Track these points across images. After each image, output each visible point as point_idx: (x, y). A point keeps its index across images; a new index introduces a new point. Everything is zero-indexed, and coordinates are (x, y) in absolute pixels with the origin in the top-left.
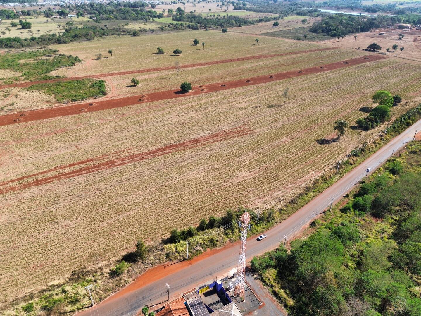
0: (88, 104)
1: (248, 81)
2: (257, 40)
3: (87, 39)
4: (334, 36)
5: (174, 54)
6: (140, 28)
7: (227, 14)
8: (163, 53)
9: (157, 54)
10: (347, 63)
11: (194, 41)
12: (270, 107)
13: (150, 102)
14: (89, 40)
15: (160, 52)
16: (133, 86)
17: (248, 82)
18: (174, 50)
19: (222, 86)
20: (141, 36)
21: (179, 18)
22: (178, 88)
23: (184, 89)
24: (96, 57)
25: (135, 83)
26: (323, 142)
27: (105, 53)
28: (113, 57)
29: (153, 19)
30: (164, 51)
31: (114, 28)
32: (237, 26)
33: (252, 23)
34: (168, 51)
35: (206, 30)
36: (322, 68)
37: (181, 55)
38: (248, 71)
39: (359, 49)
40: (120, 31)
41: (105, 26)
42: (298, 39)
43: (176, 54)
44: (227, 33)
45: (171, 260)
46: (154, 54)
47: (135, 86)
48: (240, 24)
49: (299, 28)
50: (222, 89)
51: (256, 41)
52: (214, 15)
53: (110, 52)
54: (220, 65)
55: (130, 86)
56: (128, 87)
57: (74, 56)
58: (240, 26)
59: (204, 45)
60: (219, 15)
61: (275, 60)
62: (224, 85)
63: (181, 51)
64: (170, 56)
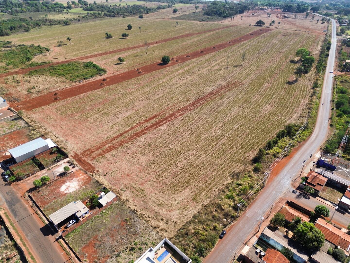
1: (202, 52)
3: (25, 31)
4: (225, 17)
5: (122, 37)
7: (126, 4)
8: (111, 37)
9: (107, 38)
10: (253, 35)
11: (128, 27)
12: (236, 67)
13: (147, 73)
14: (27, 31)
15: (109, 36)
17: (202, 53)
18: (122, 33)
19: (187, 57)
20: (72, 25)
21: (90, 8)
23: (165, 61)
26: (289, 83)
27: (64, 40)
28: (71, 43)
30: (112, 35)
31: (40, 20)
32: (145, 13)
33: (155, 10)
34: (116, 36)
35: (124, 17)
36: (240, 39)
37: (128, 38)
38: (191, 45)
39: (250, 25)
41: (30, 18)
42: (203, 21)
43: (124, 38)
44: (143, 19)
46: (105, 39)
47: (122, 63)
48: (147, 11)
49: (194, 12)
50: (187, 60)
51: (176, 23)
52: (116, 5)
53: (69, 39)
54: (167, 43)
56: (116, 64)
58: (148, 13)
59: (141, 28)
60: (120, 5)
61: (203, 36)
62: (189, 56)
63: (128, 35)
64: (119, 39)
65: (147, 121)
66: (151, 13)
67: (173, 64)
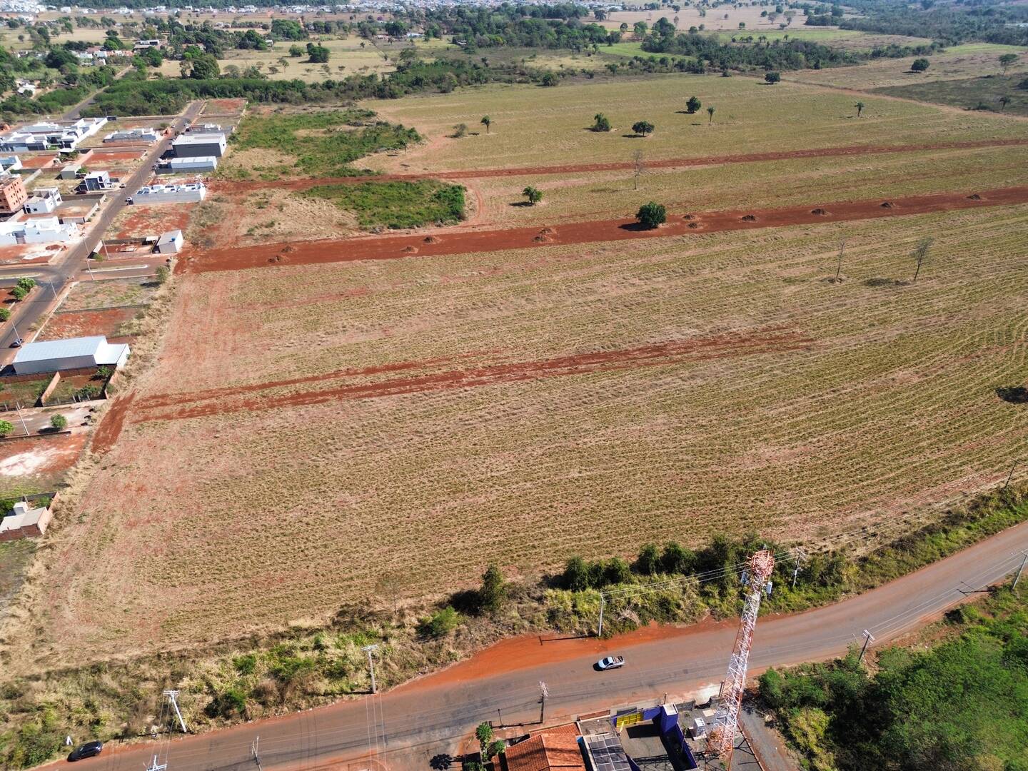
0: (423, 236)
1: (817, 211)
2: (860, 106)
3: (439, 90)
5: (633, 133)
6: (561, 66)
7: (786, 37)
8: (607, 129)
9: (594, 130)
11: (688, 103)
12: (872, 283)
13: (559, 244)
14: (444, 92)
15: (601, 125)
16: (526, 204)
17: (817, 214)
18: (636, 121)
19: (744, 218)
21: (660, 44)
22: (631, 216)
23: (647, 219)
24: (453, 132)
25: (532, 196)
26: (1018, 395)
27: (473, 124)
28: (491, 133)
29: (594, 46)
30: (610, 124)
31: (502, 66)
33: (851, 60)
34: (620, 125)
35: (725, 75)
37: (650, 136)
38: (822, 184)
40: (514, 74)
41: (484, 60)
42: (981, 107)
43: (639, 134)
44: (780, 83)
45: (558, 628)
46: (586, 131)
47: (531, 204)
48: (818, 62)
49: (989, 77)
50: (743, 227)
51: (857, 108)
52: (751, 38)
53: (485, 121)
54: (747, 165)
55: (519, 205)
56: (514, 205)
57: (407, 127)
58: (816, 67)
59: (714, 113)
60: (764, 38)
61: (903, 160)
62: (752, 218)
63: (653, 127)
64: (624, 136)
65: (369, 371)
66: (828, 69)
67: (669, 233)
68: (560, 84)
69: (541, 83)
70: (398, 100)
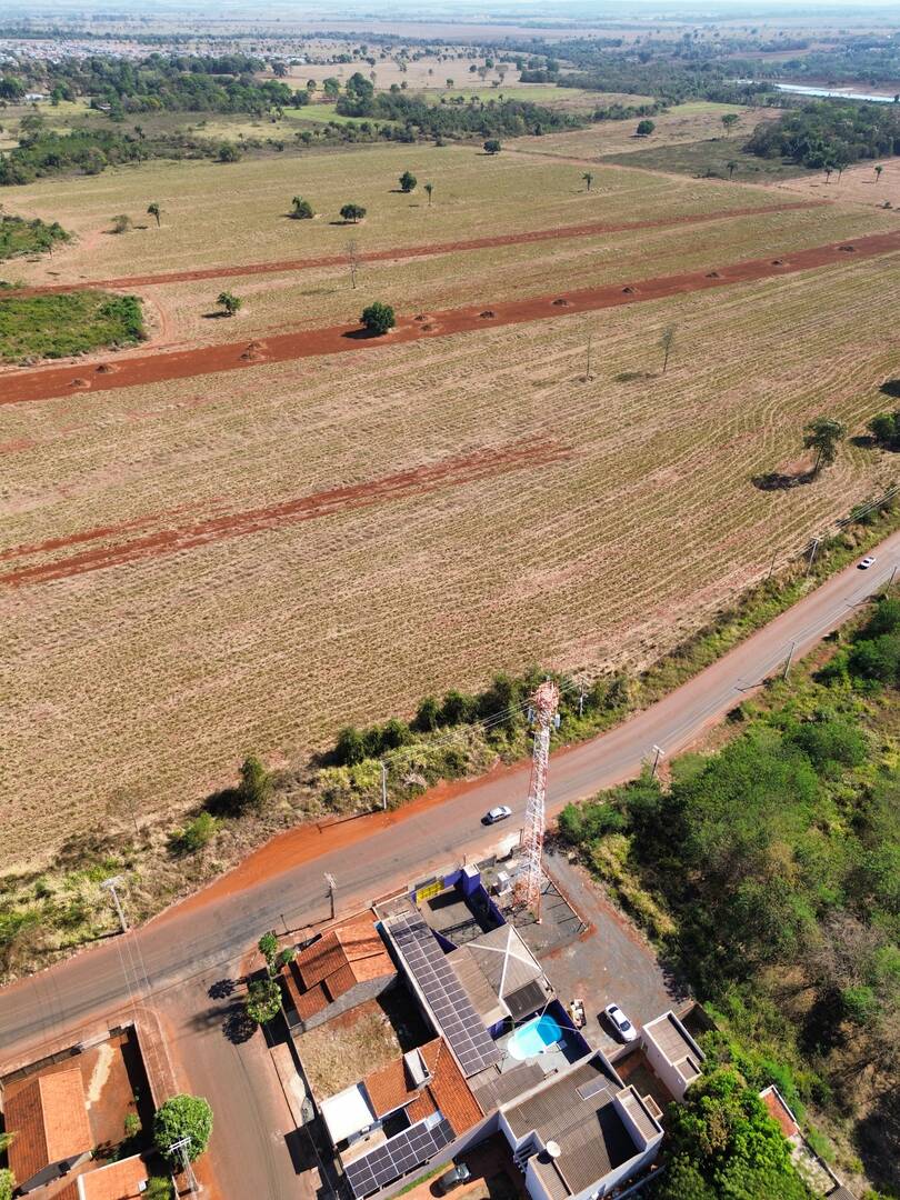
0: (93, 366)
1: (559, 302)
2: (589, 178)
3: (84, 172)
4: (816, 165)
5: (342, 219)
6: (241, 135)
7: (501, 97)
8: (310, 216)
9: (294, 217)
10: (850, 249)
11: (401, 180)
12: (624, 378)
13: (273, 361)
14: (90, 173)
15: (302, 212)
16: (222, 314)
17: (559, 305)
18: (344, 204)
19: (482, 315)
20: (244, 161)
21: (358, 106)
22: (354, 320)
23: (374, 324)
24: (112, 227)
25: (229, 305)
26: (771, 482)
27: (138, 214)
28: (164, 226)
29: (278, 110)
30: (313, 209)
31: (164, 137)
32: (530, 134)
33: (573, 124)
34: (325, 209)
35: (439, 144)
36: (776, 263)
37: (363, 222)
38: (560, 270)
39: (887, 206)
40: (182, 147)
41: (138, 130)
42: (710, 175)
43: (349, 220)
44: (501, 154)
45: (337, 810)
46: (285, 219)
47: (230, 315)
48: (539, 127)
49: (714, 140)
50: (482, 326)
51: (586, 181)
52: (463, 99)
53: (153, 210)
54: (478, 252)
55: (215, 316)
56: (209, 316)
57: (48, 222)
58: (538, 133)
59: (433, 191)
60: (477, 99)
61: (639, 238)
62: (491, 314)
63: (364, 211)
64: (332, 223)
66: (551, 136)
67: (402, 338)
68: (242, 159)
69: (217, 159)
70: (29, 187)
